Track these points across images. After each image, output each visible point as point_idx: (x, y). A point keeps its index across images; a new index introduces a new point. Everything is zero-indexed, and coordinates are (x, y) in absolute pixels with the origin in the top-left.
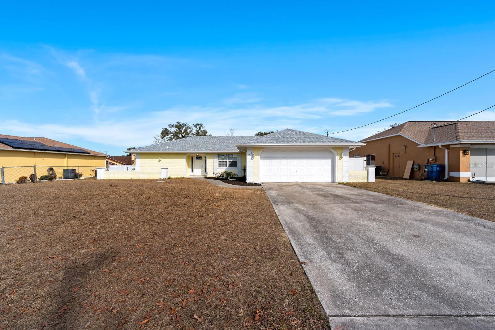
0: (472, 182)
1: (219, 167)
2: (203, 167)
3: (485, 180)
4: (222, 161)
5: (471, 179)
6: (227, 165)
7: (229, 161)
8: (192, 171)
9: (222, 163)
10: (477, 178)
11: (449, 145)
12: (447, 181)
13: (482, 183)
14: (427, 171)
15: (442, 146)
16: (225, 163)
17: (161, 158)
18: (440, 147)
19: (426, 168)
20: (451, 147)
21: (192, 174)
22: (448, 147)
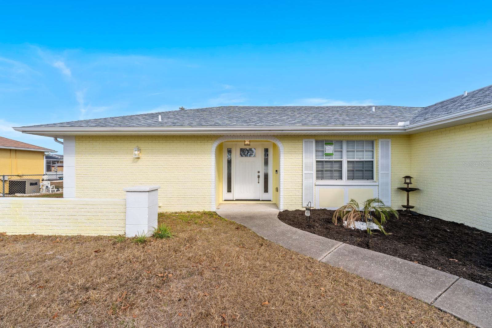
1: (318, 178)
2: (259, 177)
4: (326, 162)
6: (341, 171)
7: (348, 162)
8: (229, 190)
9: (327, 167)
16: (336, 167)
17: (139, 150)
21: (229, 196)
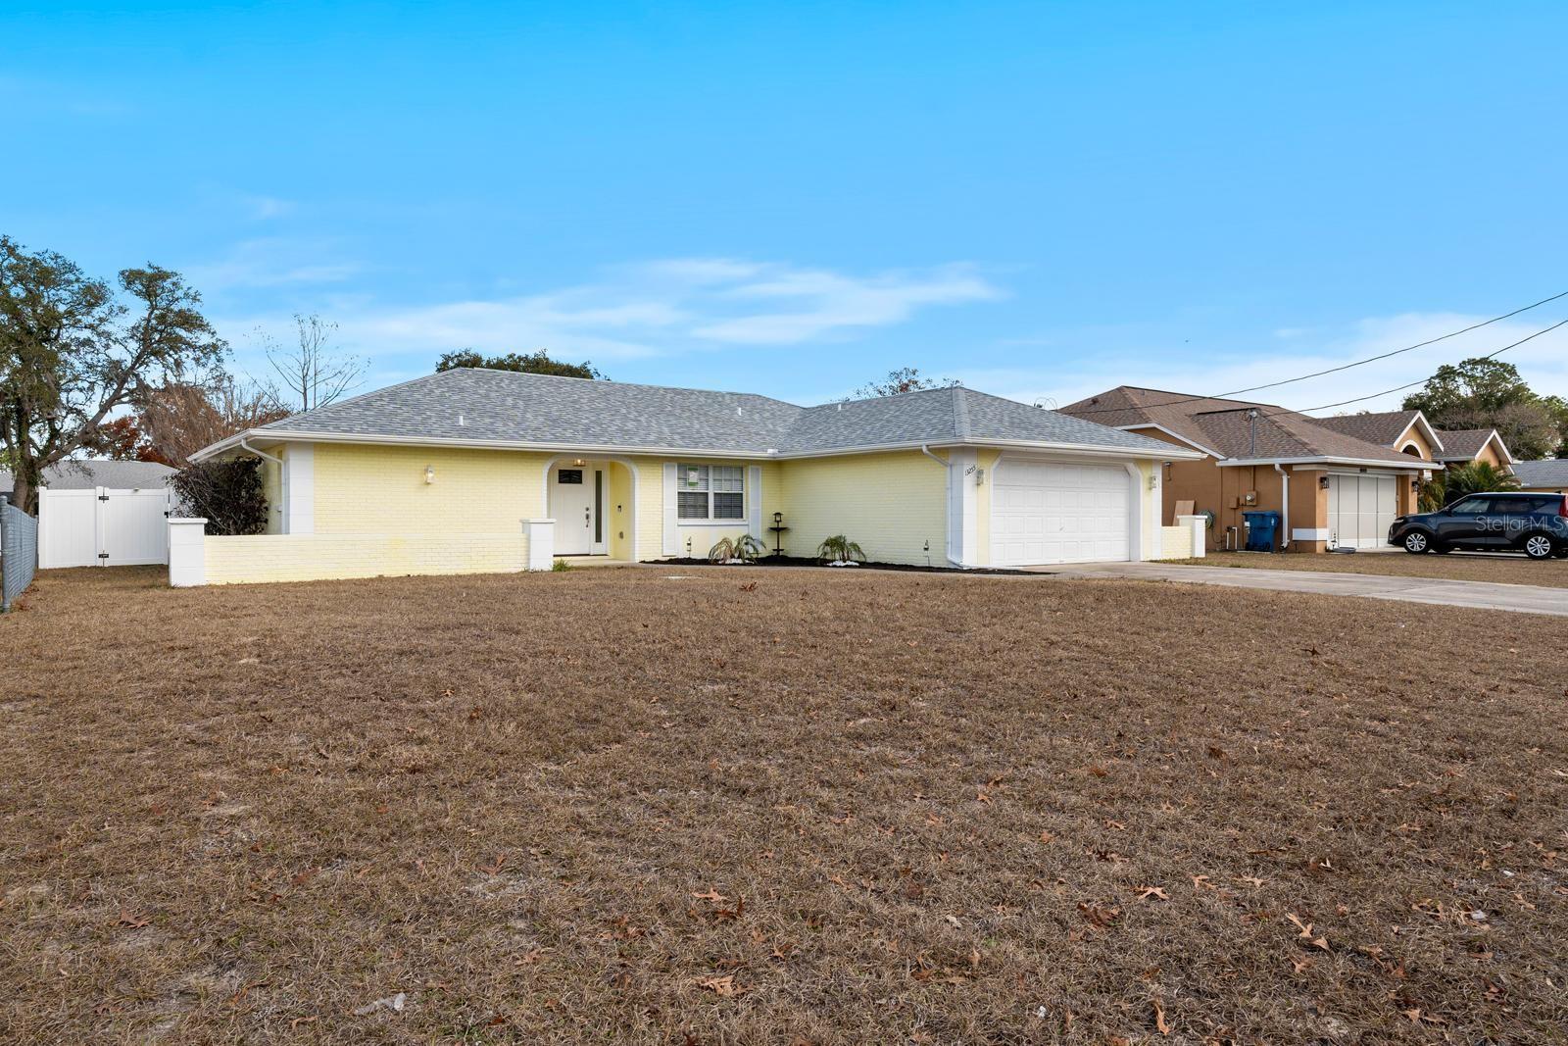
0: (1333, 551)
1: (680, 516)
3: (1356, 547)
4: (690, 493)
5: (1330, 546)
6: (706, 507)
7: (715, 494)
9: (691, 501)
10: (1345, 543)
11: (1291, 465)
12: (1286, 550)
13: (1350, 552)
14: (1251, 527)
15: (1282, 466)
16: (701, 501)
18: (1277, 467)
19: (1247, 521)
20: (1295, 469)
22: (1287, 467)
